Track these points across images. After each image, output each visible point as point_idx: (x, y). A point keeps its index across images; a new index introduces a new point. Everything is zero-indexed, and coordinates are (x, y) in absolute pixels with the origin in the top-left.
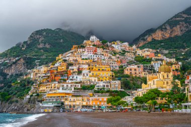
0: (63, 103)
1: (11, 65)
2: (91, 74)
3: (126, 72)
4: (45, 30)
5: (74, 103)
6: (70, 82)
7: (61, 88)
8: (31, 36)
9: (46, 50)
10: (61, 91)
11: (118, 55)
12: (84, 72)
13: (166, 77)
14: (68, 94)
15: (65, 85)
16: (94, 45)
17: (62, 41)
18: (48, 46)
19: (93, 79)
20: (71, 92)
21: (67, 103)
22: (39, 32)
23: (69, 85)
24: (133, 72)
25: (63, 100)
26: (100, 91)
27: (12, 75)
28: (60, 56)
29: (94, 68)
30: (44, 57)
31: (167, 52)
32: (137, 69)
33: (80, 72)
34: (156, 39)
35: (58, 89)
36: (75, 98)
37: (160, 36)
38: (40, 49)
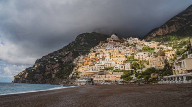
0: (92, 79)
1: (65, 56)
2: (111, 59)
3: (136, 57)
4: (85, 34)
5: (100, 79)
6: (97, 65)
7: (91, 69)
8: (77, 38)
9: (85, 46)
10: (91, 71)
11: (130, 47)
12: (106, 58)
13: (162, 59)
14: (96, 73)
15: (94, 67)
16: (114, 41)
17: (95, 40)
18: (87, 44)
19: (112, 63)
20: (98, 72)
21: (95, 79)
22: (81, 35)
23: (97, 68)
24: (141, 57)
25: (92, 77)
26: (118, 71)
27: (66, 63)
28: (92, 49)
29: (114, 55)
30: (84, 50)
31: (167, 43)
32: (144, 55)
33: (103, 58)
34: (159, 34)
35: (90, 70)
36: (100, 76)
37: (161, 32)
38: (82, 45)
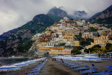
0: (48, 53)
2: (64, 37)
3: (83, 36)
4: (41, 15)
5: (54, 53)
6: (52, 41)
7: (47, 45)
8: (34, 18)
9: (41, 25)
11: (79, 27)
12: (60, 36)
14: (51, 48)
15: (50, 43)
16: (66, 22)
17: (50, 20)
18: (42, 23)
19: (65, 40)
20: (53, 47)
21: (50, 53)
22: (38, 16)
23: (52, 43)
25: (48, 51)
26: (69, 47)
27: (24, 39)
28: (48, 28)
29: (65, 34)
30: (40, 29)
31: (107, 25)
32: (89, 34)
34: (101, 18)
35: (46, 45)
36: (55, 50)
38: (38, 25)
